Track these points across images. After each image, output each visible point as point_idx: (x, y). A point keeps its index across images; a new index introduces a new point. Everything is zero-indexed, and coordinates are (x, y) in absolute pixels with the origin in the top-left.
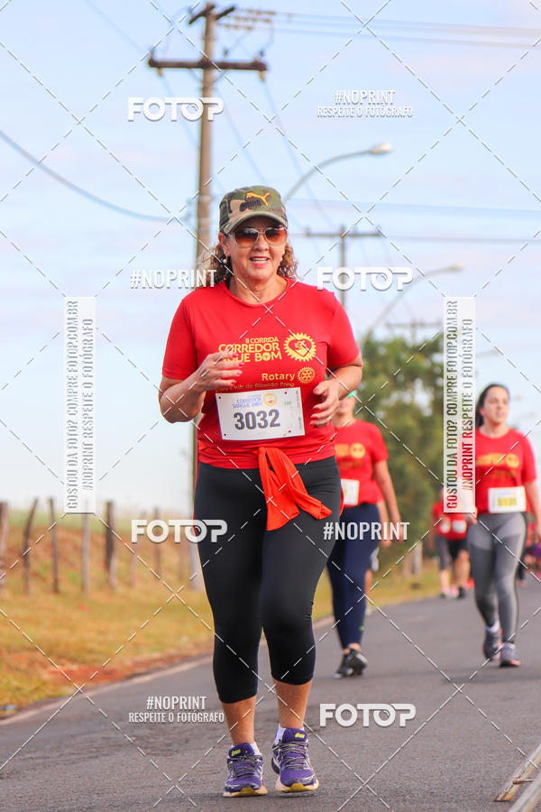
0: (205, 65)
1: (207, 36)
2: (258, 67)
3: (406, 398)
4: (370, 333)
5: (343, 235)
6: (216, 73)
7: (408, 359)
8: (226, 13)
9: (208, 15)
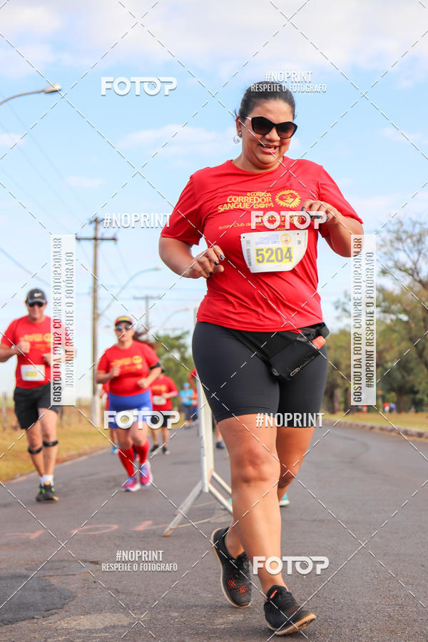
0: (95, 239)
1: (96, 229)
2: (114, 239)
3: (171, 355)
5: (147, 298)
6: (99, 242)
7: (170, 341)
8: (102, 221)
9: (96, 221)
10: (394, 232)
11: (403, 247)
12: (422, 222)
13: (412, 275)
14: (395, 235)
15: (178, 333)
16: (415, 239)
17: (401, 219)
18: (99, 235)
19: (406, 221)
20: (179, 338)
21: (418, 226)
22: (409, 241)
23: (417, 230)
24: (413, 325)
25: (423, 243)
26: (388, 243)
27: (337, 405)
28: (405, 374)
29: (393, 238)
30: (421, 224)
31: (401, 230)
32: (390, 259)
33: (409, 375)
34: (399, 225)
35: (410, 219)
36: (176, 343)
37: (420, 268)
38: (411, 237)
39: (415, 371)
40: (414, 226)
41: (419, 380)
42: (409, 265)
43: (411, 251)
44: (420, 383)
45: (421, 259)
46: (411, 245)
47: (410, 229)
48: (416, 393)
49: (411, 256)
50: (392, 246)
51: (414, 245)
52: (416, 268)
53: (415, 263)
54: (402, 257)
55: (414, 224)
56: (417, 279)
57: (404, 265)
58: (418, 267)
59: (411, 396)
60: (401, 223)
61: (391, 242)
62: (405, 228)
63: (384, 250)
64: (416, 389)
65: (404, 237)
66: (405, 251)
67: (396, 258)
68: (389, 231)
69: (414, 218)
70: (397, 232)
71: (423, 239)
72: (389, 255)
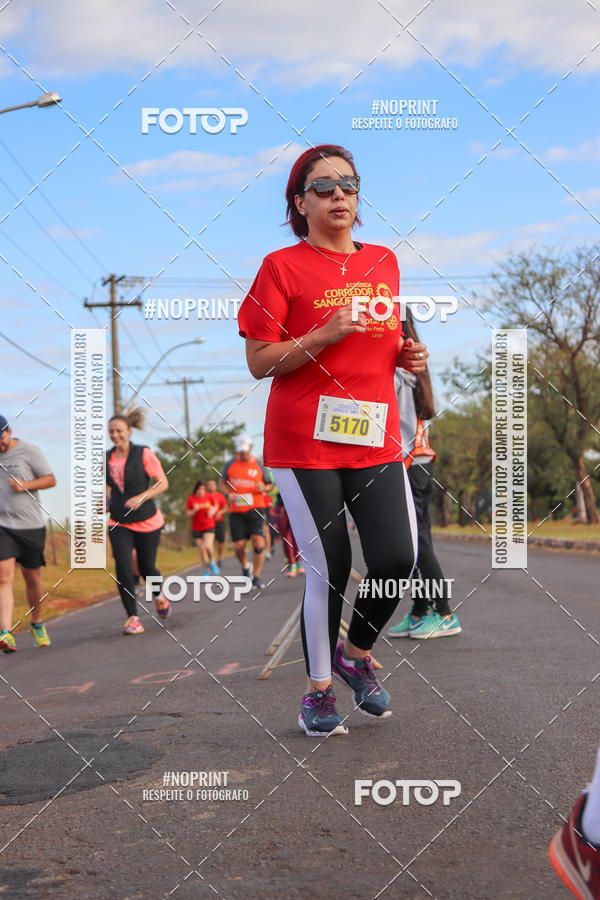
0: (112, 304)
1: (112, 291)
2: (138, 304)
3: (220, 459)
4: (201, 429)
5: (185, 383)
6: (118, 308)
7: (218, 439)
8: (121, 279)
9: (112, 281)
10: (518, 275)
11: (531, 295)
12: (555, 259)
13: (544, 332)
14: (519, 279)
15: (229, 428)
16: (546, 282)
17: (526, 257)
18: (118, 300)
19: (532, 258)
20: (231, 434)
21: (549, 265)
22: (538, 285)
23: (548, 271)
24: (549, 400)
25: (558, 288)
26: (510, 290)
27: (447, 515)
28: (539, 469)
29: (516, 284)
30: (552, 262)
31: (527, 272)
32: (514, 312)
33: (543, 469)
34: (525, 265)
35: (538, 256)
36: (228, 441)
37: (555, 323)
38: (541, 279)
39: (552, 464)
40: (544, 266)
41: (556, 476)
42: (540, 318)
43: (542, 300)
44: (558, 481)
45: (555, 310)
46: (541, 292)
47: (538, 270)
48: (554, 493)
49: (542, 306)
50: (515, 294)
51: (546, 291)
52: (549, 322)
53: (548, 316)
54: (530, 308)
55: (544, 262)
56: (553, 336)
57: (533, 320)
58: (552, 320)
59: (548, 498)
60: (526, 262)
61: (514, 288)
62: (532, 268)
63: (505, 299)
64: (553, 488)
65: (531, 280)
66: (533, 300)
67: (522, 310)
68: (510, 274)
69: (544, 254)
70: (521, 275)
71: (557, 282)
72: (511, 306)
